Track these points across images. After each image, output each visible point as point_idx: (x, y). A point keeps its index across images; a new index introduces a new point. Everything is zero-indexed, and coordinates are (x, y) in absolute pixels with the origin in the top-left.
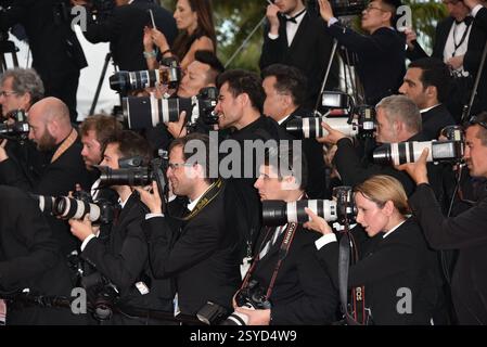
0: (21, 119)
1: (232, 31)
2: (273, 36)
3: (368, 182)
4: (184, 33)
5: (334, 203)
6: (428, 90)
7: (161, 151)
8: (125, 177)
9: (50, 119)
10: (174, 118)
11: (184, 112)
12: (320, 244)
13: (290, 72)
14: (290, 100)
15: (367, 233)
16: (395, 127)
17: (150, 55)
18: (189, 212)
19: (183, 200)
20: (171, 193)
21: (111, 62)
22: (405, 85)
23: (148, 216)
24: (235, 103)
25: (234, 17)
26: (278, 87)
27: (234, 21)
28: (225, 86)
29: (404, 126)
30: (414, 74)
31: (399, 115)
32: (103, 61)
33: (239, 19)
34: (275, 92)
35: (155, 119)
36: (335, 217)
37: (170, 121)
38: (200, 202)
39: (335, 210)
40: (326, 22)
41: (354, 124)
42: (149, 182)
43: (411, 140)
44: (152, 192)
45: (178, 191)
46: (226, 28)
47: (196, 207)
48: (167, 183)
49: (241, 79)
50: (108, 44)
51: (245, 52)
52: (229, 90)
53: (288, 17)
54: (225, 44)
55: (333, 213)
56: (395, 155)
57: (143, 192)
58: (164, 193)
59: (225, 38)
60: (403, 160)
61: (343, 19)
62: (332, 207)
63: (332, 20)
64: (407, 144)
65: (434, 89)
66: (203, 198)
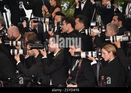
0: (5, 32)
1: (67, 6)
2: (77, 7)
3: (106, 46)
4: (53, 7)
5: (96, 52)
6: (119, 22)
7: (46, 40)
8: (36, 47)
9: (14, 32)
10: (50, 30)
11: (53, 28)
12: (92, 64)
13: (83, 17)
14: (83, 25)
15: (104, 60)
16: (111, 31)
17: (43, 13)
18: (54, 56)
19: (53, 53)
20: (49, 51)
21: (33, 15)
22: (113, 21)
23: (43, 58)
24: (67, 26)
25: (67, 2)
26: (80, 21)
27: (67, 3)
28: (64, 21)
29: (113, 32)
30: (115, 18)
31: (113, 29)
32: (31, 15)
33: (69, 3)
34: (79, 22)
35: (45, 30)
36: (96, 56)
37: (49, 31)
38: (57, 54)
39: (96, 54)
40: (92, 3)
41: (100, 30)
42: (43, 48)
43: (116, 35)
44: (44, 51)
45: (51, 51)
46: (65, 5)
47: (56, 55)
48: (48, 48)
49: (69, 19)
50: (32, 10)
51: (70, 12)
52: (65, 22)
53: (82, 2)
54: (65, 10)
55: (95, 55)
56: (111, 39)
57: (42, 51)
58: (47, 51)
59: (65, 8)
60: (113, 41)
61: (97, 2)
62: (95, 53)
63: (94, 3)
64: (115, 37)
65: (121, 22)
66: (58, 53)
